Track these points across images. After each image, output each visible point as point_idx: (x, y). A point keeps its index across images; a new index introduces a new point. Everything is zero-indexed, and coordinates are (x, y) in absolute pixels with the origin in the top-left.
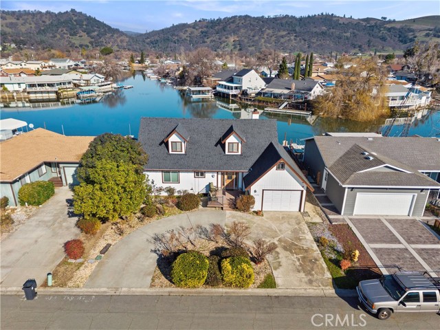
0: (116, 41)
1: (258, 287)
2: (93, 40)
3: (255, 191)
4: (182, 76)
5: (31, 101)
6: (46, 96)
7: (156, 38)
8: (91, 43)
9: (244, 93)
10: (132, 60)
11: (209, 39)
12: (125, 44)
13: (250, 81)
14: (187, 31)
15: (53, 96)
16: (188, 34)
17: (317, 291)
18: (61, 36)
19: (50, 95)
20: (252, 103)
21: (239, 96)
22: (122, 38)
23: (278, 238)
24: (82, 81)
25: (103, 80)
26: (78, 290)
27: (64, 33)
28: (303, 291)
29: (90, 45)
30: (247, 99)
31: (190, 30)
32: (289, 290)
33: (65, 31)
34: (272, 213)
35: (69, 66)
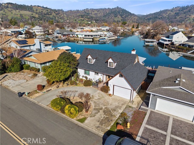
0: (132, 19)
1: (77, 120)
2: (123, 19)
3: (110, 85)
4: (147, 34)
5: (84, 41)
6: (89, 40)
7: (151, 17)
8: (122, 20)
9: (172, 44)
10: (133, 27)
11: (179, 17)
12: (135, 20)
13: (178, 38)
14: (167, 13)
15: (91, 40)
16: (167, 14)
17: (97, 131)
18: (111, 17)
19: (91, 39)
20: (175, 49)
21: (169, 45)
22: (135, 17)
23: (106, 107)
24: (104, 35)
25: (112, 35)
26: (31, 99)
27: (112, 16)
28: (91, 129)
29: (121, 21)
30: (172, 47)
31: (169, 12)
32: (86, 126)
33: (113, 16)
34: (116, 97)
35: (107, 29)
